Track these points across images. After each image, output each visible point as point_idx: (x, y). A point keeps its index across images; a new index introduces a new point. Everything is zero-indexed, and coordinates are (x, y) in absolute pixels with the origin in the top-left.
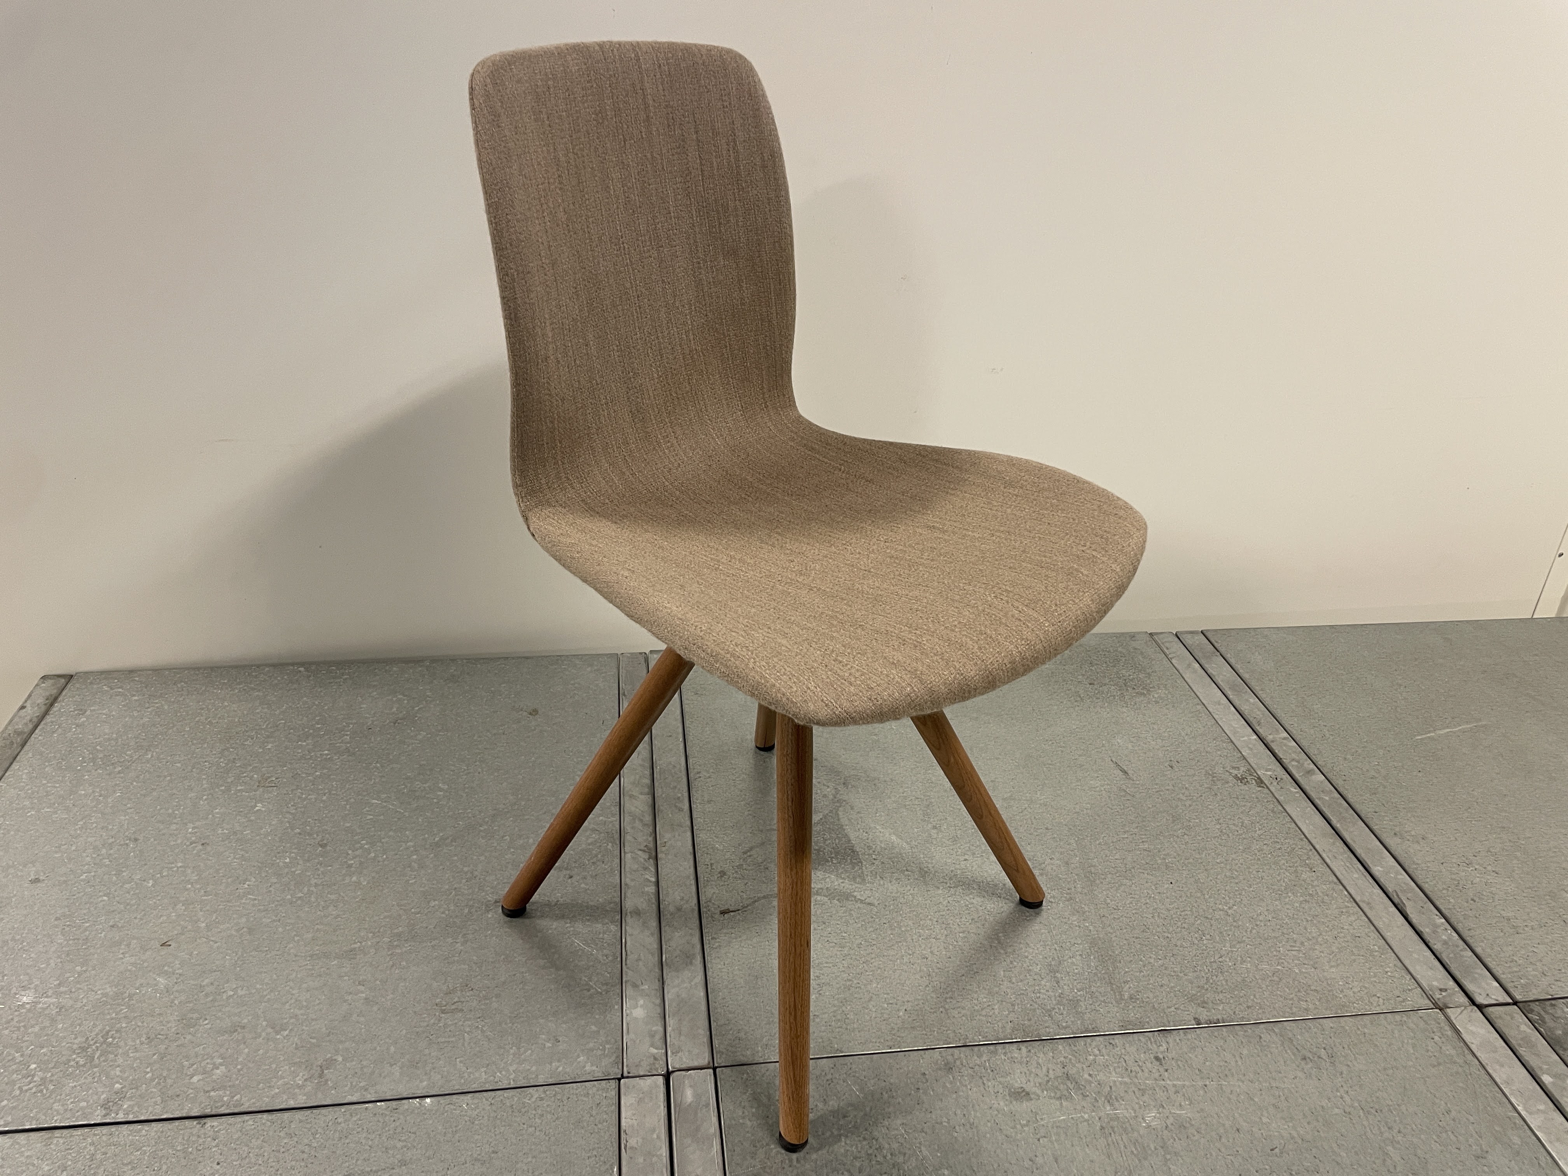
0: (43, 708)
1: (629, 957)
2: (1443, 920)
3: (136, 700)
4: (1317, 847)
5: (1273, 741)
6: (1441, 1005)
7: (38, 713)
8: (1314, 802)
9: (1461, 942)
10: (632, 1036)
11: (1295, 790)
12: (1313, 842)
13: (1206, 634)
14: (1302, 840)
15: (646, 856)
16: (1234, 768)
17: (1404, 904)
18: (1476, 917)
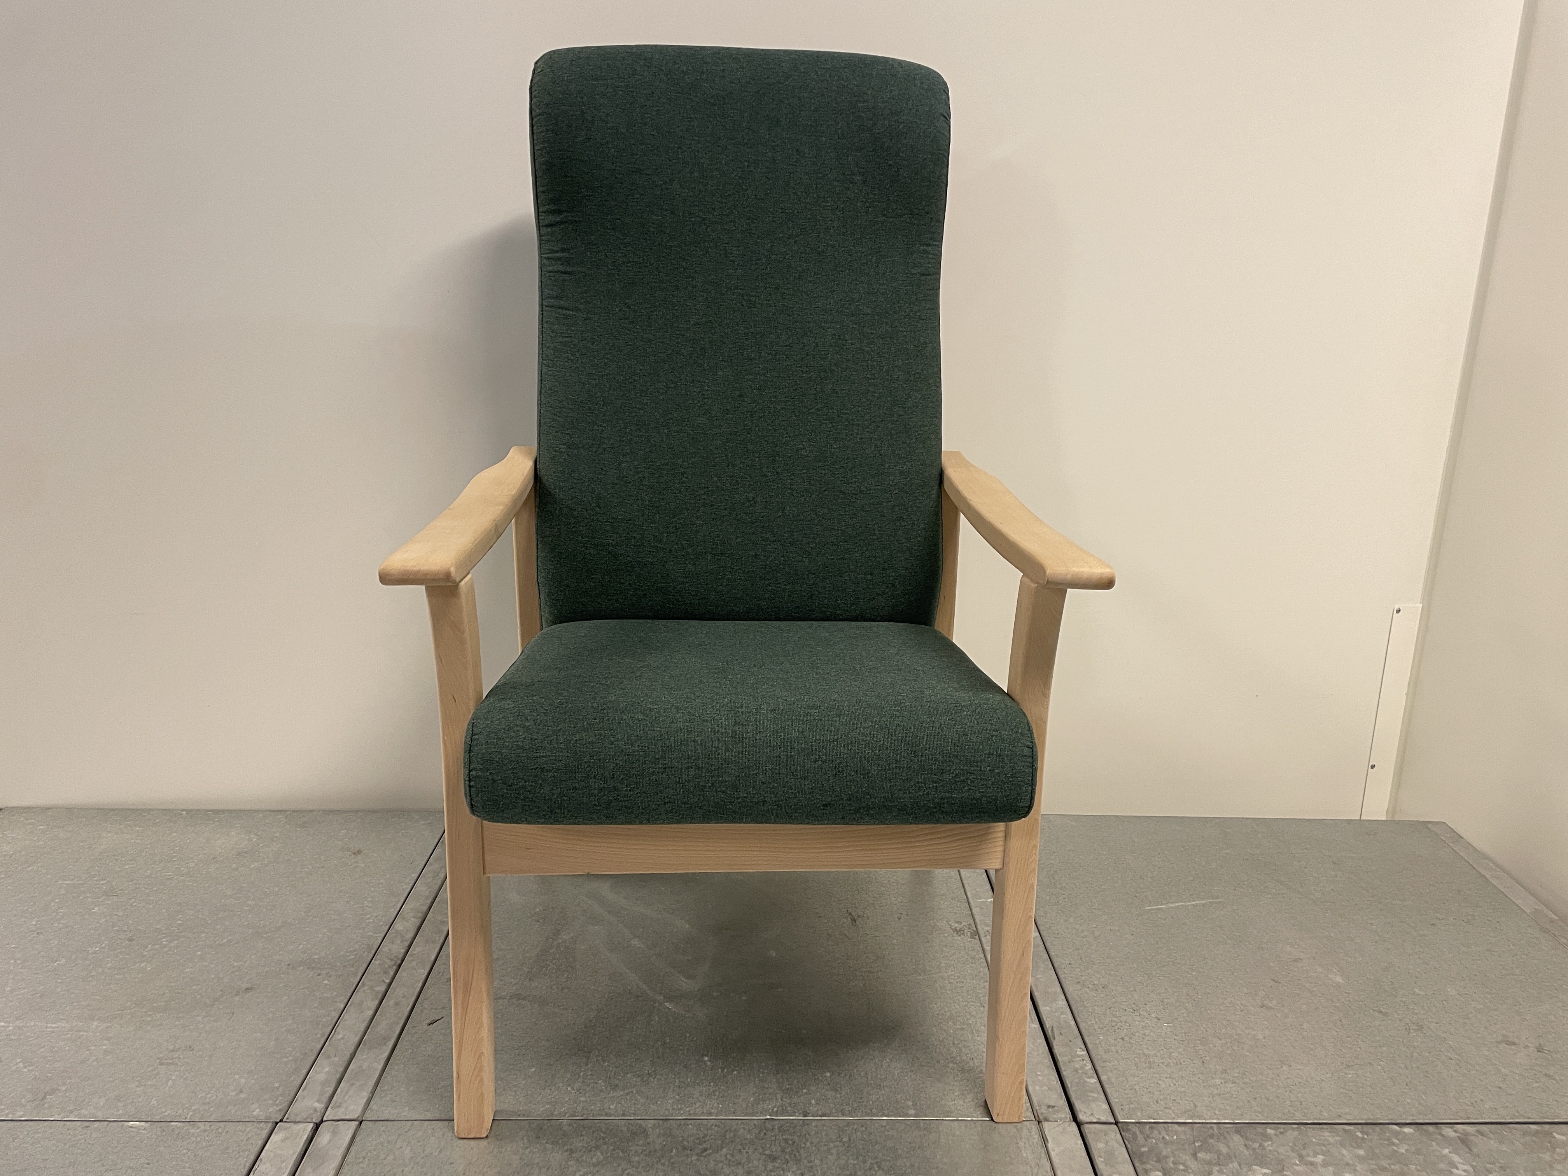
1: (335, 1036)
2: (1085, 1053)
3: (41, 829)
6: (1041, 1118)
9: (1092, 1072)
10: (306, 1092)
15: (392, 963)
16: (956, 922)
17: (1054, 1038)
18: (1117, 1052)
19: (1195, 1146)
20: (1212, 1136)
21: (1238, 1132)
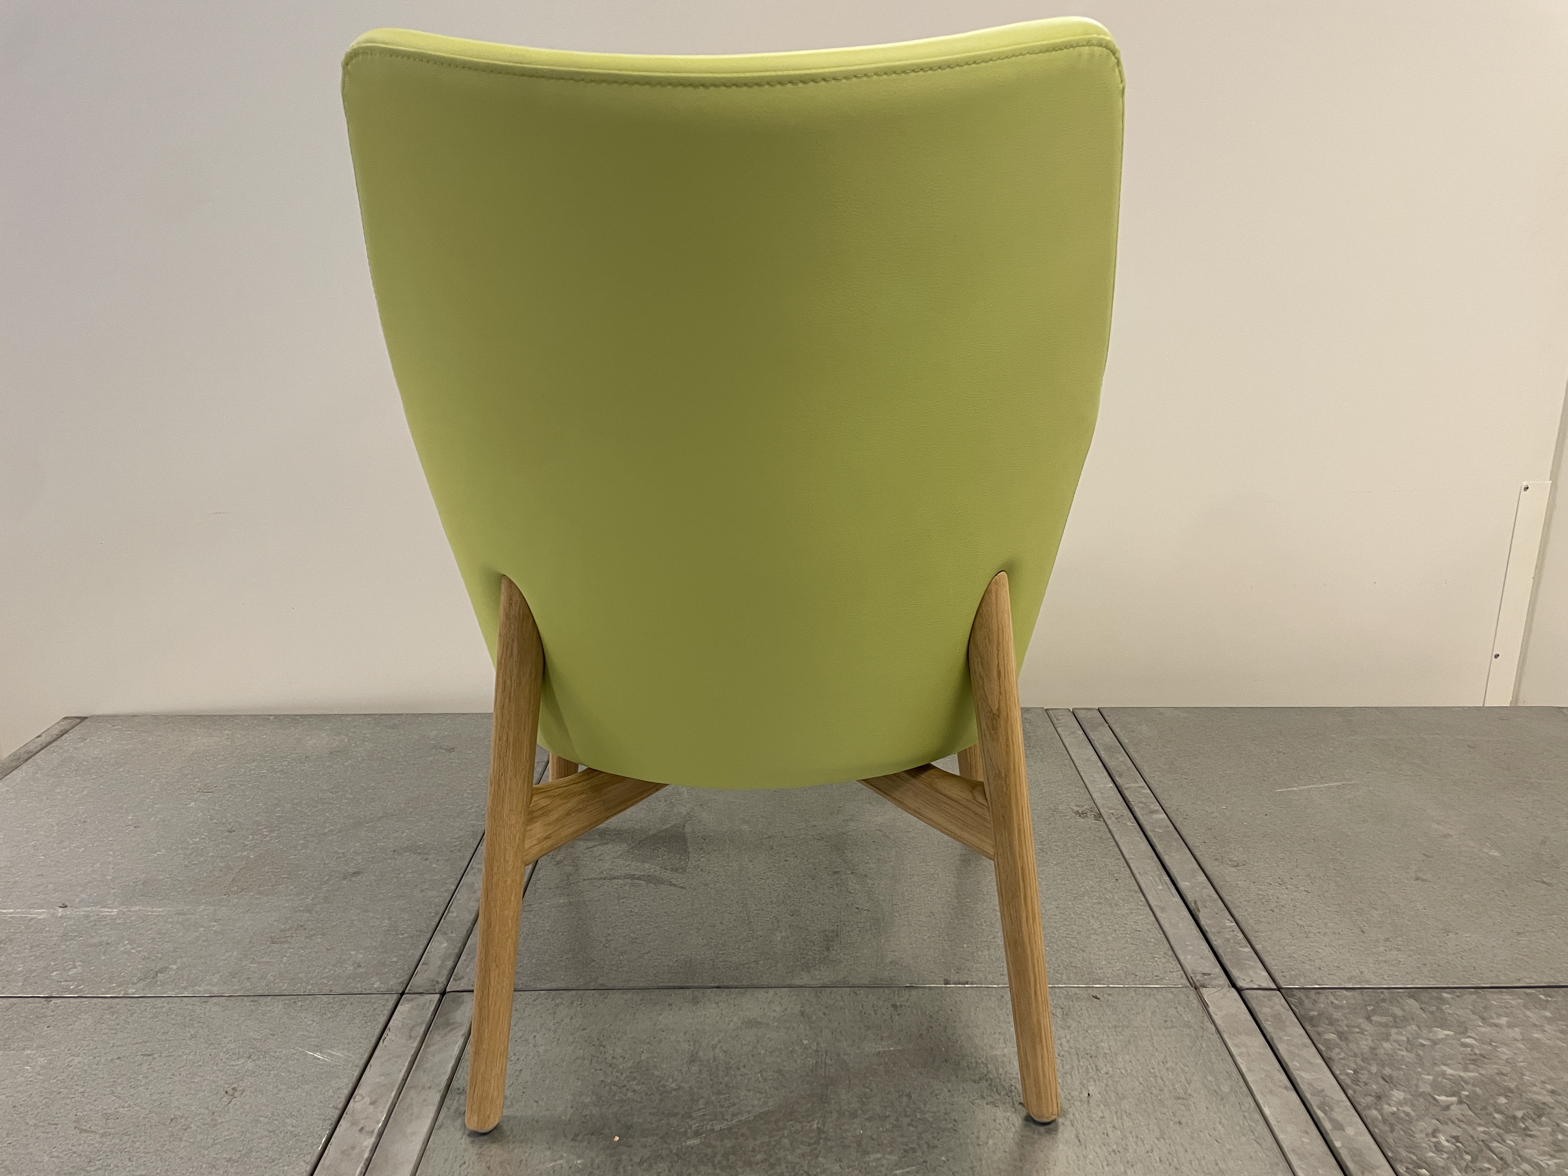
0: (55, 737)
1: (450, 915)
2: (1234, 924)
3: (128, 734)
4: (1132, 865)
5: (1127, 789)
6: (1198, 984)
7: (48, 739)
8: (1147, 833)
9: (1244, 941)
10: (425, 967)
11: (1132, 823)
12: (1129, 861)
13: (1101, 710)
14: (1119, 859)
16: (1077, 806)
17: (1199, 911)
18: (1269, 923)
19: (1367, 1009)
20: (1384, 1000)
21: (1411, 996)
